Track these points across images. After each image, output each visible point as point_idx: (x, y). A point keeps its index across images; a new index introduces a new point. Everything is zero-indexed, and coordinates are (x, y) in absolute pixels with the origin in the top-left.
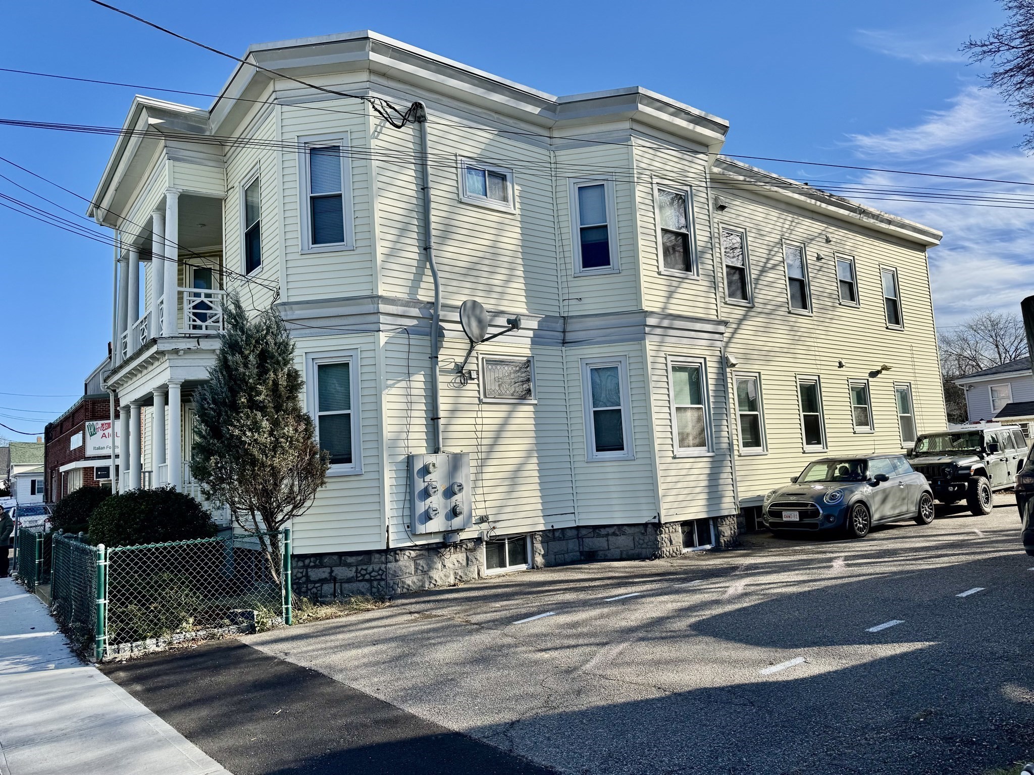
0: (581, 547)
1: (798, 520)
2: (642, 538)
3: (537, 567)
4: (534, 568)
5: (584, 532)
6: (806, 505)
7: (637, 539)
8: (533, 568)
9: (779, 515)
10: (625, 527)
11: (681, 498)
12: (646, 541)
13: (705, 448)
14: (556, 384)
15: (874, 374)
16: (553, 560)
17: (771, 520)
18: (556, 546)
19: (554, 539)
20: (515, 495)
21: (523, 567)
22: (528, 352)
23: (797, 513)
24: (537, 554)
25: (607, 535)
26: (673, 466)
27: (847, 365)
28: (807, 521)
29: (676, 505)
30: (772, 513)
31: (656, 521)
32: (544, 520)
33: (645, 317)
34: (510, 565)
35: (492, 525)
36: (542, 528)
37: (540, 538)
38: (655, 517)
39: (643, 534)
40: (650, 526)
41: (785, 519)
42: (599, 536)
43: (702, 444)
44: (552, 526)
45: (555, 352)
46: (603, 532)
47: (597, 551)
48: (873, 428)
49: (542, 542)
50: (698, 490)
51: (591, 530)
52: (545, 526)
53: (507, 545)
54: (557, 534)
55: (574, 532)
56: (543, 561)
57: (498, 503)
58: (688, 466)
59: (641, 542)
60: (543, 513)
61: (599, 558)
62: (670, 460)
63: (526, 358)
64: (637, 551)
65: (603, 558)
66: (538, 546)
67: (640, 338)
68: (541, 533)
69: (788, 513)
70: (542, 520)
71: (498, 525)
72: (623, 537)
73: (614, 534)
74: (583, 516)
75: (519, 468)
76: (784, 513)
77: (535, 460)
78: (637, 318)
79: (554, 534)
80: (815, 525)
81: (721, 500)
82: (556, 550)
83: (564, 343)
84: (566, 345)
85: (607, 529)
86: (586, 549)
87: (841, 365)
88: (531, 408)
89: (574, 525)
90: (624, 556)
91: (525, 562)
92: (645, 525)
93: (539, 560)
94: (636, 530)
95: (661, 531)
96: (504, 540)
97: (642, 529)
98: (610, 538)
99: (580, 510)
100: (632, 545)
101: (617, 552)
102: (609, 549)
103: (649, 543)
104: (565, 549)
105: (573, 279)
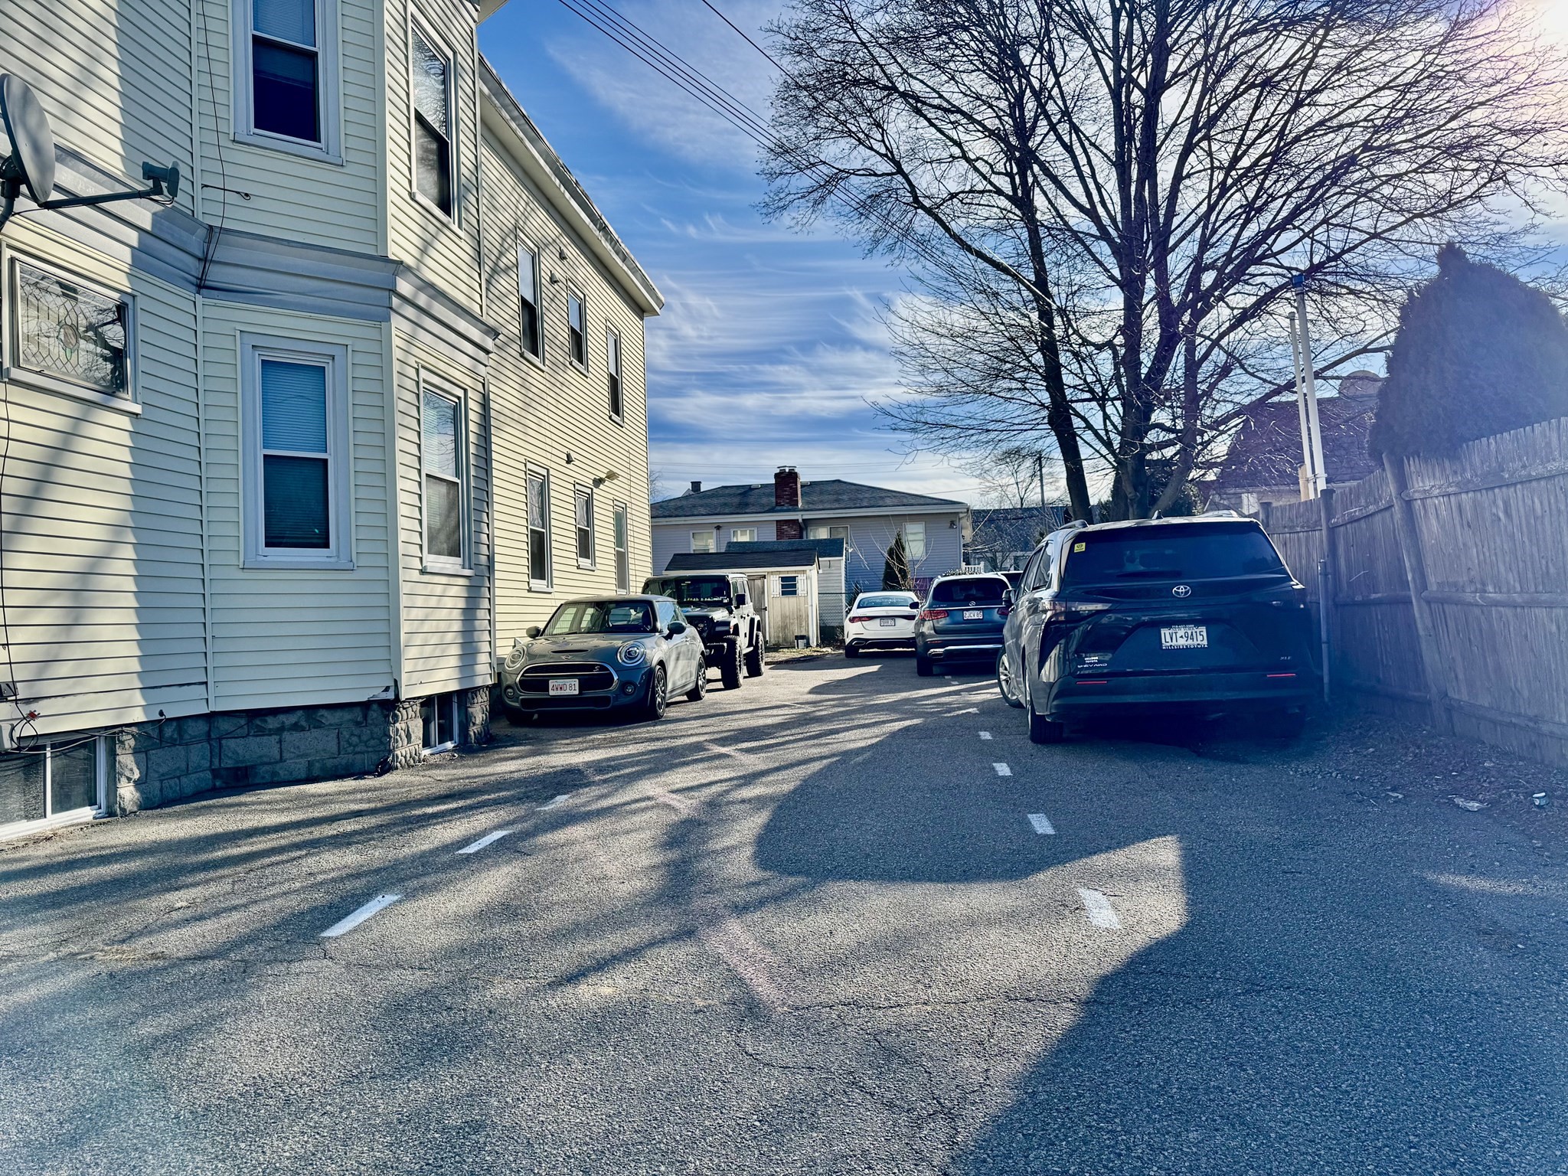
0: (216, 761)
1: (577, 692)
2: (356, 732)
3: (123, 810)
4: (113, 813)
5: (225, 725)
6: (591, 667)
7: (346, 734)
8: (111, 813)
9: (544, 686)
10: (323, 712)
11: (428, 651)
12: (365, 738)
13: (459, 560)
14: (177, 376)
15: (598, 482)
16: (157, 792)
17: (524, 695)
18: (167, 759)
19: (162, 742)
20: (81, 633)
21: (86, 813)
22: (123, 282)
23: (576, 682)
24: (124, 780)
25: (280, 730)
26: (421, 589)
27: (576, 463)
28: (590, 694)
29: (420, 663)
30: (525, 684)
31: (391, 695)
32: (144, 697)
33: (395, 274)
34: (54, 811)
35: (26, 710)
36: (138, 716)
37: (132, 742)
38: (387, 689)
39: (358, 724)
40: (375, 706)
41: (552, 693)
42: (262, 732)
43: (454, 552)
44: (161, 713)
45: (180, 298)
46: (272, 723)
47: (253, 767)
48: (594, 563)
49: (136, 752)
50: (449, 637)
51: (243, 722)
52: (146, 713)
53: (49, 761)
54: (169, 731)
55: (202, 727)
56: (137, 795)
57: (39, 653)
58: (438, 590)
59: (355, 740)
60: (141, 680)
61: (258, 781)
62: (416, 575)
63: (116, 295)
64: (344, 759)
65: (268, 778)
66: (127, 760)
67: (382, 316)
68: (134, 729)
69: (560, 682)
70: (138, 698)
71: (37, 707)
72: (315, 733)
73: (296, 727)
74: (224, 690)
75: (93, 565)
76: (551, 683)
77: (129, 552)
78: (375, 273)
79: (161, 731)
80: (605, 700)
81: (475, 659)
82: (163, 769)
83: (201, 285)
84: (203, 291)
85: (282, 717)
86: (228, 763)
87: (569, 461)
88: (125, 422)
89: (207, 711)
90: (316, 772)
91: (92, 802)
92: (365, 706)
93: (127, 793)
94: (347, 715)
95: (395, 716)
96: (44, 747)
97: (358, 714)
98: (286, 735)
99: (222, 675)
100: (335, 749)
101: (300, 767)
102: (282, 760)
103: (372, 742)
104: (183, 766)
105: (231, 145)
